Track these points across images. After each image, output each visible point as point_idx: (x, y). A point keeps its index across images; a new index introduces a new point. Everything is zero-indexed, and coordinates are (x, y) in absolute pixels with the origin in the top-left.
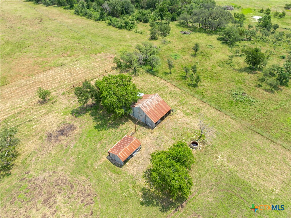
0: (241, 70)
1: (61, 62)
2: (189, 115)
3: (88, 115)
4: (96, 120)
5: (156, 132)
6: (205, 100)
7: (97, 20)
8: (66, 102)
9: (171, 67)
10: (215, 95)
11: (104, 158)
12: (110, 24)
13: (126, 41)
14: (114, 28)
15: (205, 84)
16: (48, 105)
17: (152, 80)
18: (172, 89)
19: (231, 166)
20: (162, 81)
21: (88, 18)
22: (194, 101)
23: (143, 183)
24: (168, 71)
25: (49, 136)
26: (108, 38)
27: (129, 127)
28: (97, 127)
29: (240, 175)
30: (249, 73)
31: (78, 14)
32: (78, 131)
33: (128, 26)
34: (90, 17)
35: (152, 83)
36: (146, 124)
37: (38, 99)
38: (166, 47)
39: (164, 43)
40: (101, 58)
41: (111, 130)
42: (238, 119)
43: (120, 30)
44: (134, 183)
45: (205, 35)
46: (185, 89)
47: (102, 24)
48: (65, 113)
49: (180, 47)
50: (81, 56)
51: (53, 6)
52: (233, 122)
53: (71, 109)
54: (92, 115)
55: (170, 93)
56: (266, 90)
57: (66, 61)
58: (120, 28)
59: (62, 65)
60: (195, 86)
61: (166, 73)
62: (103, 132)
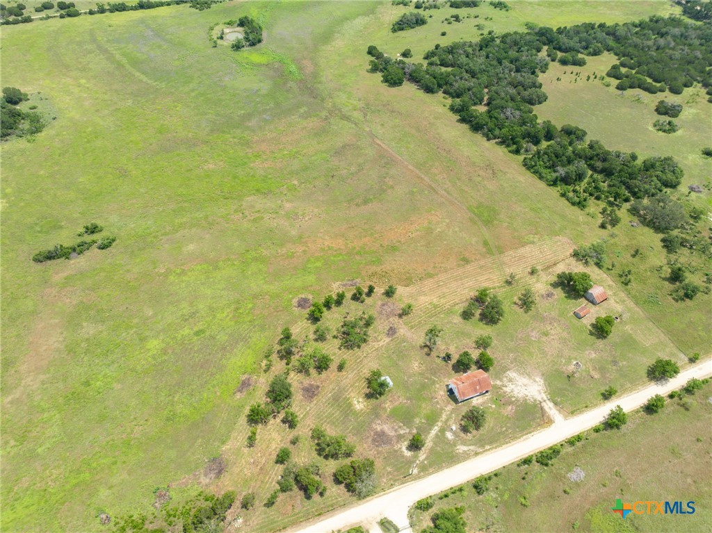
0: (665, 279)
1: (532, 239)
2: (617, 302)
3: (560, 288)
4: (565, 292)
5: (597, 308)
6: (629, 296)
7: (550, 185)
8: (545, 277)
9: (613, 266)
10: (637, 294)
11: (572, 313)
12: (563, 195)
13: (578, 225)
14: (566, 202)
15: (634, 285)
16: (535, 276)
17: (599, 272)
18: (611, 283)
19: (631, 332)
20: (605, 275)
21: (540, 178)
22: (622, 295)
23: (590, 328)
24: (610, 267)
25: (542, 296)
26: (563, 217)
27: (583, 301)
28: (566, 297)
29: (634, 336)
30: (670, 282)
31: (528, 169)
32: (556, 297)
33: (581, 204)
34: (541, 178)
35: (598, 275)
36: (593, 302)
37: (530, 270)
38: (612, 241)
39: (612, 236)
40: (560, 241)
41: (573, 300)
42: (645, 313)
43: (573, 207)
44: (586, 327)
45: (652, 231)
46: (620, 285)
47: (555, 192)
48: (547, 285)
49: (625, 243)
50: (546, 237)
51: (494, 141)
52: (641, 313)
53: (549, 282)
54: (562, 289)
55: (609, 286)
56: (674, 299)
57: (535, 240)
58: (573, 204)
59: (533, 243)
60: (626, 284)
61: (608, 269)
62: (569, 300)
